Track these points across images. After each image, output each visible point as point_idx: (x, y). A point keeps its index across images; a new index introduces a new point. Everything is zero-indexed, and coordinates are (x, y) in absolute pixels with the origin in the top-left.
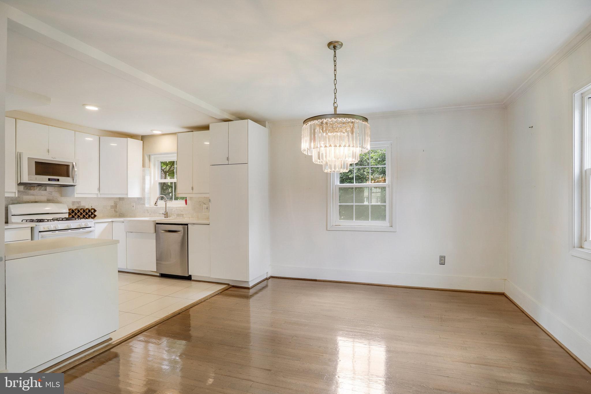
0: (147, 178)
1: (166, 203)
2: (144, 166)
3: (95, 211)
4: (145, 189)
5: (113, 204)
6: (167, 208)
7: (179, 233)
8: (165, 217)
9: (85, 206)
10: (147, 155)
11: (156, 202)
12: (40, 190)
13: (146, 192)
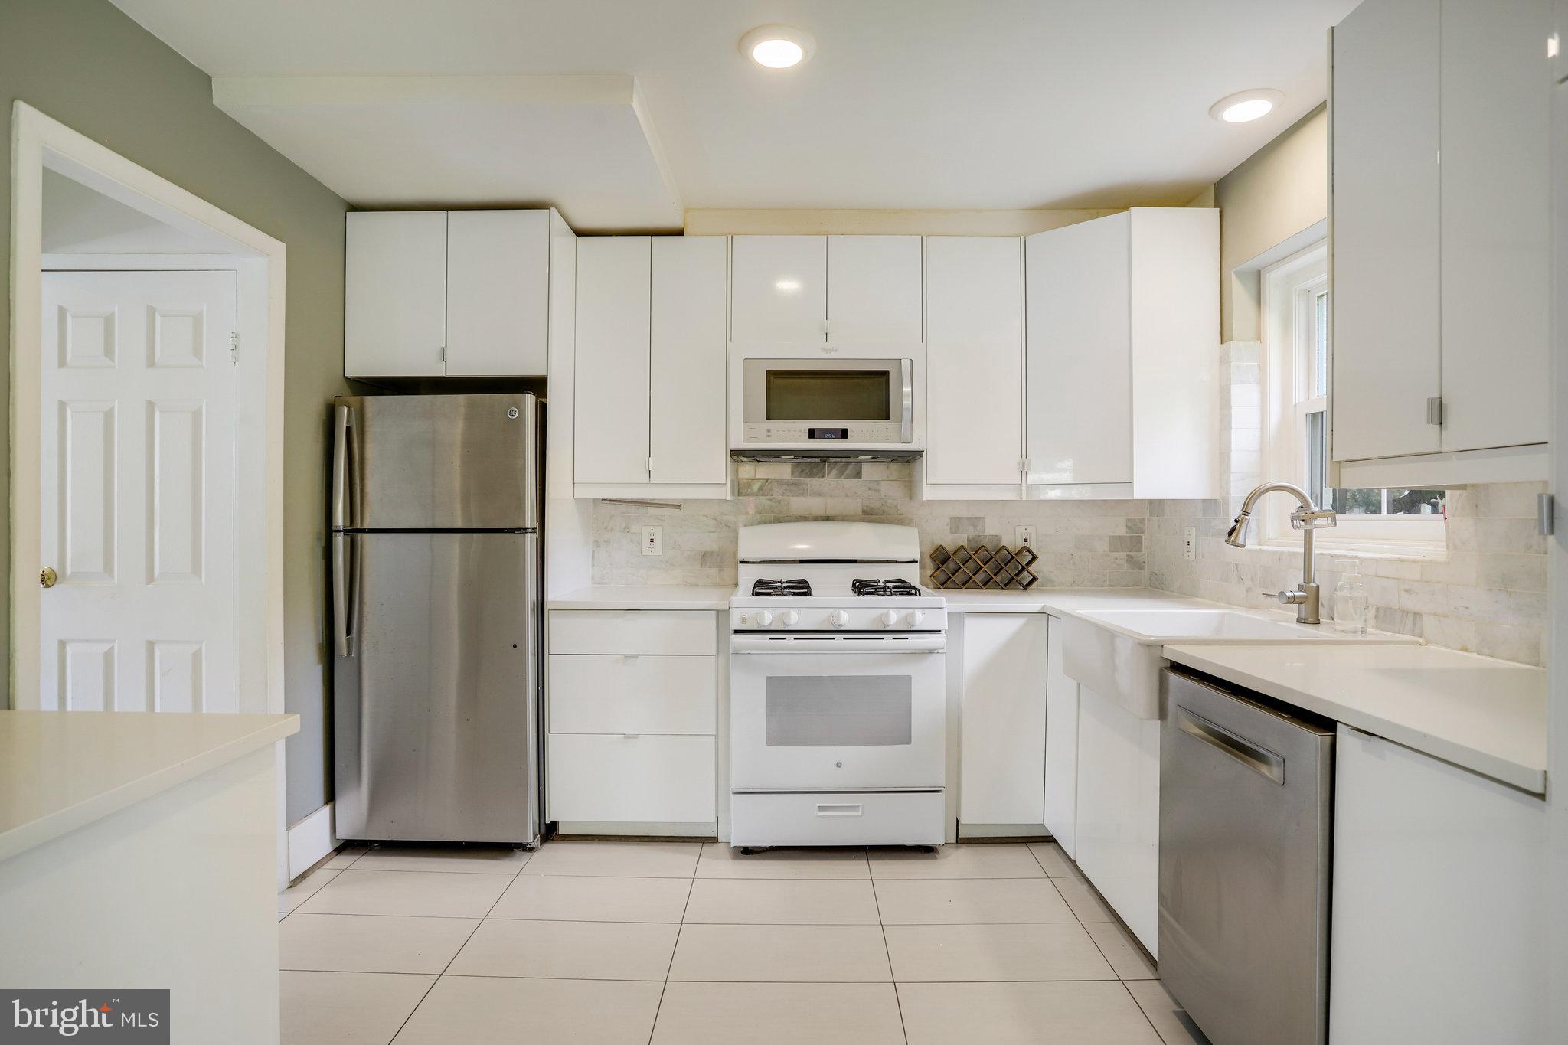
0: (1244, 399)
1: (1308, 535)
2: (1224, 335)
3: (1034, 558)
4: (1232, 455)
5: (1122, 531)
6: (1316, 564)
7: (1265, 777)
8: (1300, 621)
9: (998, 538)
10: (1239, 275)
11: (1237, 521)
12: (840, 475)
13: (1233, 470)
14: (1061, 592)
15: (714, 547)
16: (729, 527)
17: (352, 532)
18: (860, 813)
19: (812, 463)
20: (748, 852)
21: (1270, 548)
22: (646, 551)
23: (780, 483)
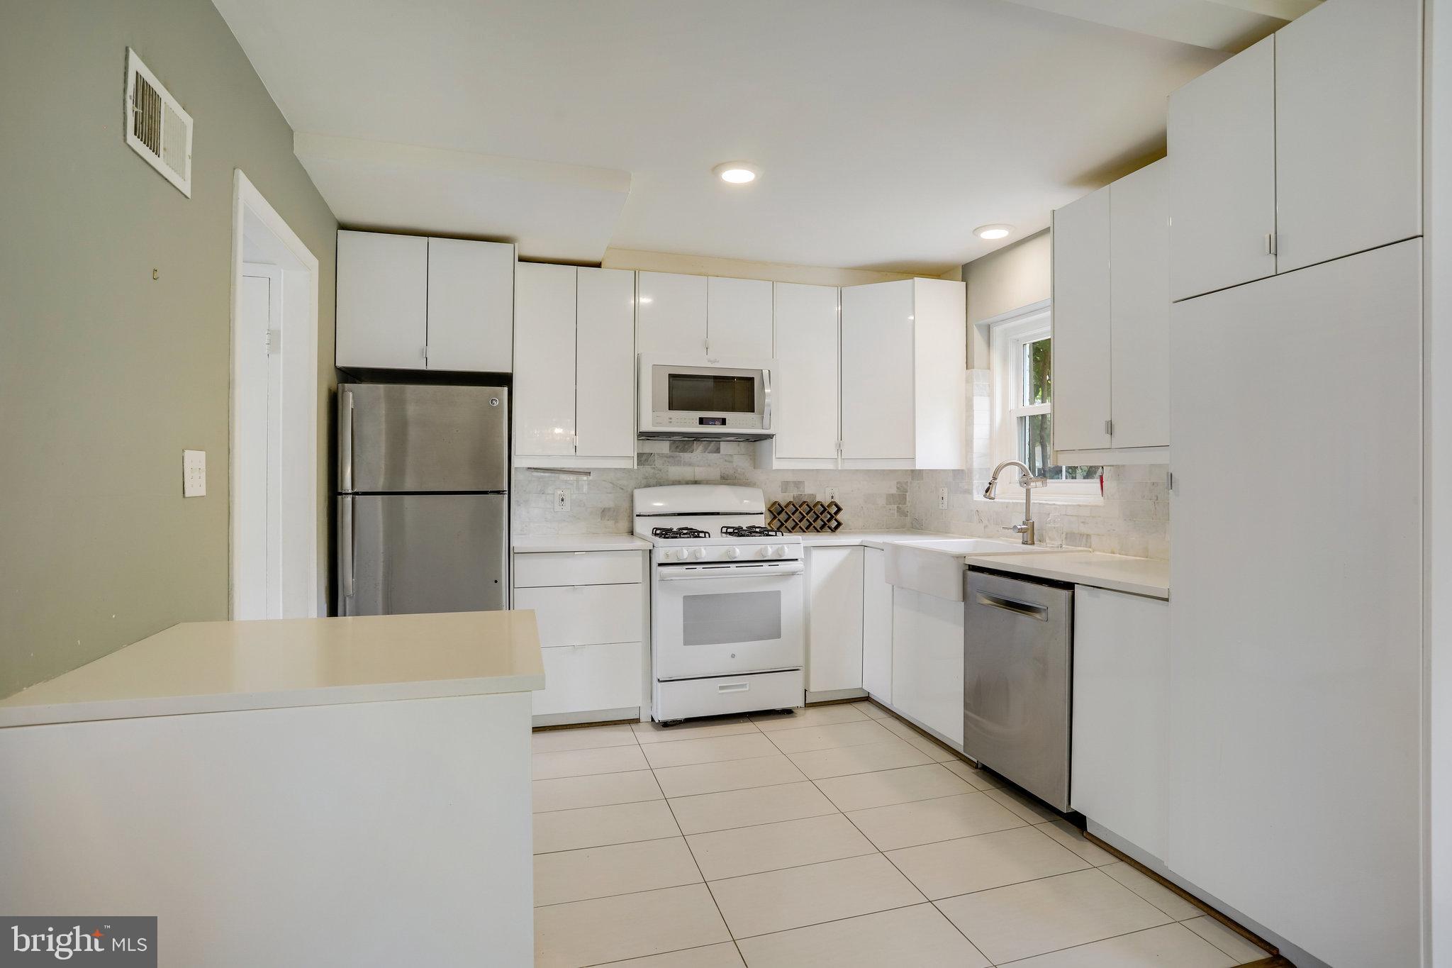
0: (980, 404)
1: (1028, 491)
2: (969, 365)
3: (839, 509)
4: (972, 442)
5: (894, 491)
6: (1033, 509)
7: (1038, 619)
8: (1024, 543)
9: (814, 496)
10: (979, 327)
11: (990, 484)
12: (705, 450)
13: (975, 451)
14: (855, 533)
15: (611, 504)
16: (622, 489)
18: (747, 689)
19: (685, 441)
20: (666, 725)
21: (1001, 500)
22: (558, 508)
23: (662, 456)
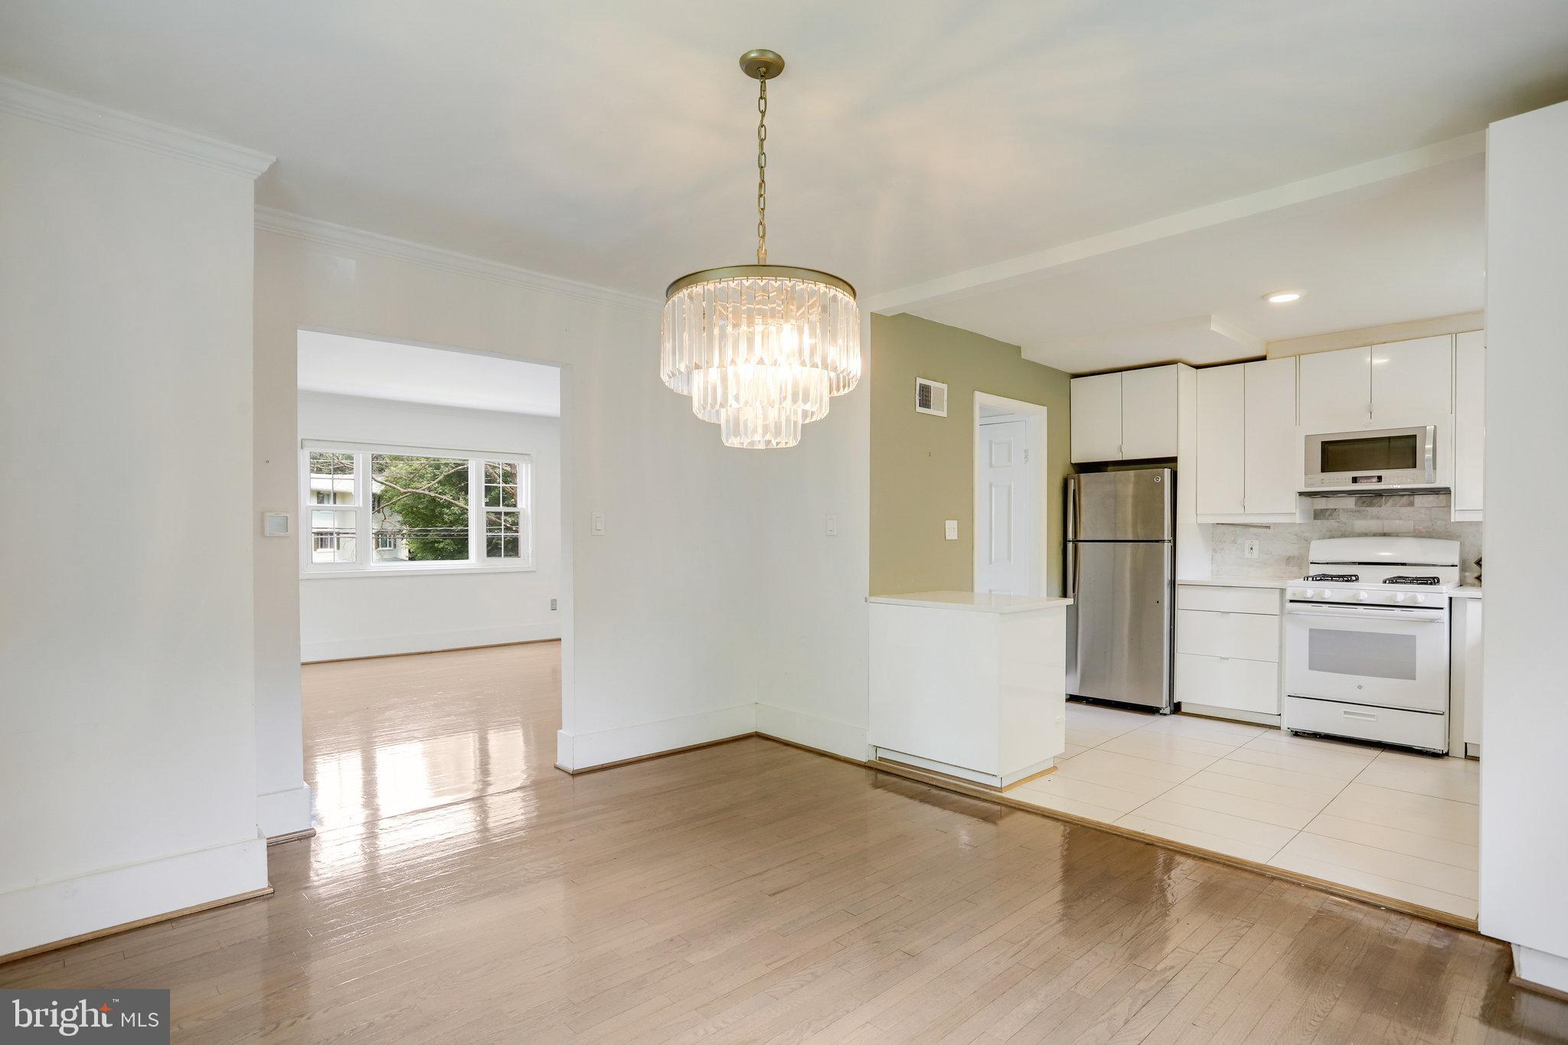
12: (1395, 504)
15: (1293, 553)
17: (1076, 541)
18: (1376, 720)
20: (1299, 734)
22: (1247, 555)
23: (1346, 511)
